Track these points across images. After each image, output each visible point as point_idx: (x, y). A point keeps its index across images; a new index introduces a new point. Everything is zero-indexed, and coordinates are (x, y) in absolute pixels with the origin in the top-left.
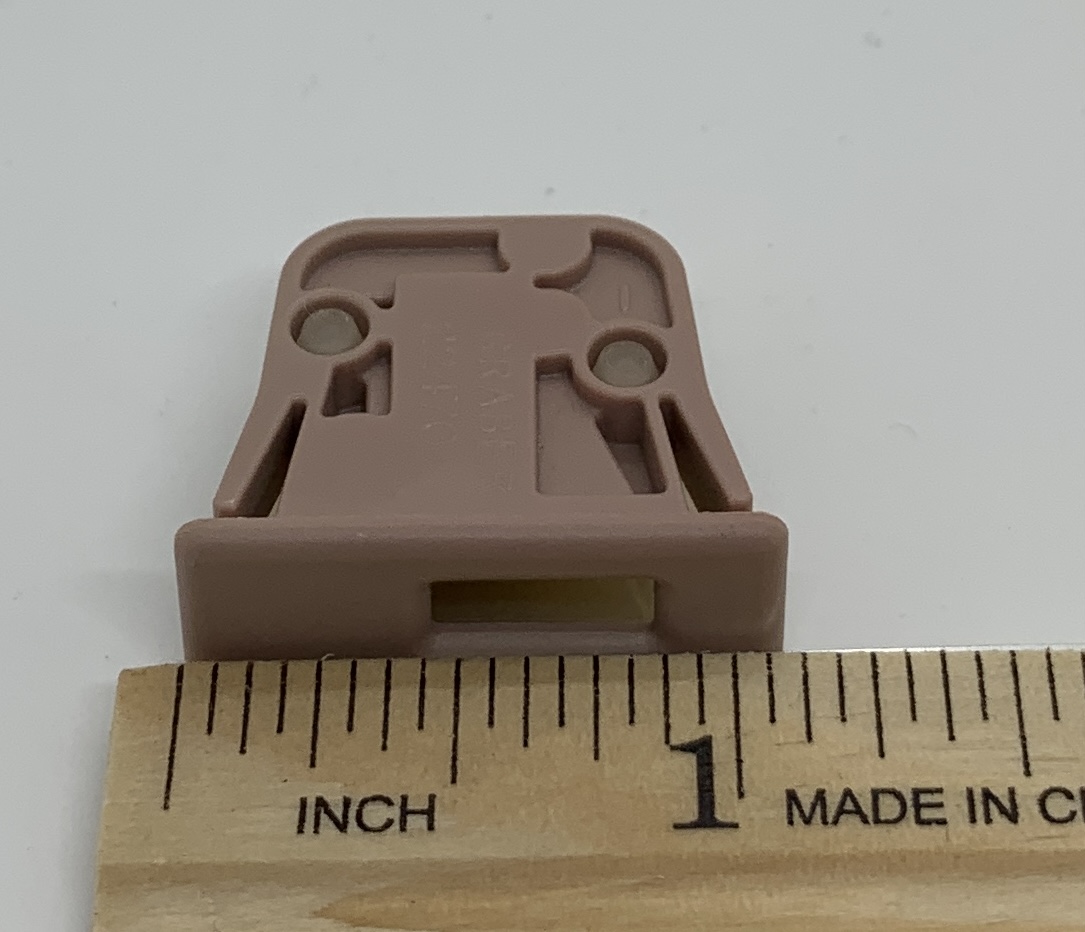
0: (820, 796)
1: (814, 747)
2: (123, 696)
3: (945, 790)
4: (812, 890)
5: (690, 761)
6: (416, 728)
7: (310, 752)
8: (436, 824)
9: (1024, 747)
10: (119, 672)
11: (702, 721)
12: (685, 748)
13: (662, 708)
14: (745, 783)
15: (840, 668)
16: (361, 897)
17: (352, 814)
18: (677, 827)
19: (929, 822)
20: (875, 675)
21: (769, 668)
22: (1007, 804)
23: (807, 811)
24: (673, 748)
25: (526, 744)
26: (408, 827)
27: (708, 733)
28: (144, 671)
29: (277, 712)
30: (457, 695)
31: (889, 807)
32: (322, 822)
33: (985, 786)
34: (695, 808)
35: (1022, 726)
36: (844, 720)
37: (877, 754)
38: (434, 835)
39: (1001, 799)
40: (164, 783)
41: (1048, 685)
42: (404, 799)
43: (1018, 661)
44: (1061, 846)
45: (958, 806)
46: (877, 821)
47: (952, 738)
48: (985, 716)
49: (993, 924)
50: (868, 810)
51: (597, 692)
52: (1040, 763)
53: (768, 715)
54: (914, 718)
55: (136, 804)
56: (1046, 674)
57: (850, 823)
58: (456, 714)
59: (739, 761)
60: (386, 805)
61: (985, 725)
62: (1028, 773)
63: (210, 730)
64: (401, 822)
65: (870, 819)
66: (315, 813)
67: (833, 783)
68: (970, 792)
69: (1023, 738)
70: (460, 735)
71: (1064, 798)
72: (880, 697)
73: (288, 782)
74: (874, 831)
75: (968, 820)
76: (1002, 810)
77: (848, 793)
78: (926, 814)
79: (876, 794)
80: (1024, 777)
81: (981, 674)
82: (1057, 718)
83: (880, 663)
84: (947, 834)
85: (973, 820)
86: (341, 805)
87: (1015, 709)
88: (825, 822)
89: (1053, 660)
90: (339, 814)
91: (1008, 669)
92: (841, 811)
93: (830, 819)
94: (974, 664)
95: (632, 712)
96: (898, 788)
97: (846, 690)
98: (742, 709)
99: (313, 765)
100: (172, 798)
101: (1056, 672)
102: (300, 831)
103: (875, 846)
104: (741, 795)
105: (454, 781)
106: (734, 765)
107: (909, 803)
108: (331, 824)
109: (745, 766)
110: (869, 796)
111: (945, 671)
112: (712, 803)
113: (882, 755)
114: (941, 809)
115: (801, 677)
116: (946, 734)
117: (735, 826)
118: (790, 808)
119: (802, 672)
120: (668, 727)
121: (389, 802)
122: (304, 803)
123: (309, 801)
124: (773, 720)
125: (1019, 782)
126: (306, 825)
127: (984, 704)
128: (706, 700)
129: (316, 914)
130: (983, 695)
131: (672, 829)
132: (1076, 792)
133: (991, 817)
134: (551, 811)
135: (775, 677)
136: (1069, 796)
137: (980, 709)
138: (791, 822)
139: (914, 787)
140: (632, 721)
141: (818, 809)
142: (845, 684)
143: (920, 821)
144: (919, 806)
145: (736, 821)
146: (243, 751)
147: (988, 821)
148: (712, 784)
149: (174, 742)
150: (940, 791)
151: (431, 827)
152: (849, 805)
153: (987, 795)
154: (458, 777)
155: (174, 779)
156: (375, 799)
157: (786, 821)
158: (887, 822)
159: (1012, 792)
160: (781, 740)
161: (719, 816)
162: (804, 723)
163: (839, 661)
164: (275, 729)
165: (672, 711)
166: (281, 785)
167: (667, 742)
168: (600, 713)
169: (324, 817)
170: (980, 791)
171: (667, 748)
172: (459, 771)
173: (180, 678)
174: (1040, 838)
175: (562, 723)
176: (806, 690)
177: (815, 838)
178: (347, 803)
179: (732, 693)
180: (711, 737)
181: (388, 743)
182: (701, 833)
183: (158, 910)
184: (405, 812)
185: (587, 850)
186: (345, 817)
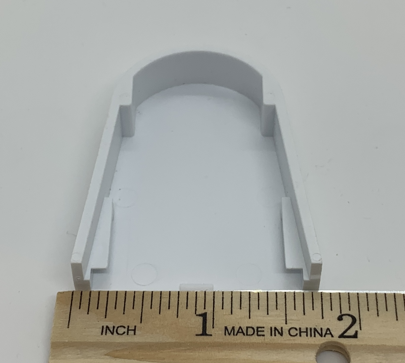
0: (233, 328)
1: (232, 316)
2: (58, 299)
3: (265, 327)
4: (230, 352)
5: (201, 319)
6: (132, 308)
7: (105, 314)
8: (136, 333)
9: (286, 317)
10: (57, 292)
11: (205, 308)
12: (200, 315)
13: (195, 305)
14: (214, 325)
15: (241, 295)
16: (117, 351)
17: (115, 330)
18: (196, 335)
19: (260, 335)
20: (250, 297)
21: (223, 295)
22: (280, 331)
23: (230, 332)
24: (197, 315)
25: (160, 313)
26: (129, 333)
27: (206, 312)
28: (64, 292)
29: (97, 304)
30: (143, 301)
31: (250, 331)
32: (107, 332)
33: (275, 326)
34: (202, 331)
35: (286, 312)
36: (241, 309)
37: (248, 317)
38: (135, 336)
39: (279, 330)
40: (68, 322)
41: (293, 301)
42: (128, 327)
43: (286, 294)
44: (293, 342)
45: (268, 332)
46: (247, 335)
47: (268, 314)
48: (277, 309)
49: (274, 361)
50: (245, 332)
51: (178, 300)
52: (290, 321)
53: (221, 307)
54: (259, 309)
55: (61, 326)
56: (293, 298)
57: (240, 335)
58: (143, 305)
59: (213, 319)
60: (123, 328)
61: (277, 311)
62: (286, 323)
63: (80, 308)
64: (127, 332)
65: (245, 334)
66: (106, 330)
67: (237, 325)
68: (271, 328)
69: (286, 314)
70: (143, 311)
71: (295, 329)
72: (251, 303)
73: (99, 322)
74: (246, 337)
75: (270, 335)
76: (279, 333)
77: (240, 328)
78: (259, 333)
79: (247, 328)
80: (285, 324)
81: (277, 298)
82: (295, 309)
83: (251, 294)
84: (264, 338)
85: (271, 335)
86: (112, 328)
87: (285, 307)
88: (234, 335)
89: (296, 294)
90: (112, 330)
91: (284, 296)
92: (238, 332)
93: (235, 334)
94: (275, 295)
95: (187, 306)
96: (253, 326)
97: (242, 301)
98: (215, 305)
99: (106, 317)
100: (70, 325)
101: (296, 297)
102: (102, 334)
103: (246, 341)
104: (213, 328)
105: (141, 322)
106: (212, 320)
107: (256, 330)
108: (110, 332)
109: (215, 320)
110: (246, 328)
111: (267, 297)
112: (206, 329)
113: (250, 318)
114: (263, 332)
115: (231, 298)
116: (267, 313)
117: (211, 335)
118: (225, 331)
119: (231, 296)
120: (196, 310)
121: (124, 327)
122: (103, 327)
123: (104, 326)
124: (223, 308)
125: (284, 326)
126: (103, 332)
127: (277, 306)
128: (206, 303)
129: (106, 355)
130: (277, 303)
131: (195, 335)
132: (298, 329)
133: (276, 334)
134: (165, 331)
135: (224, 298)
136: (296, 329)
137: (275, 307)
138: (225, 335)
139: (257, 326)
140: (187, 308)
141: (232, 331)
142: (242, 300)
143: (258, 335)
144: (258, 331)
145: (211, 334)
146: (88, 314)
147: (275, 335)
148: (206, 325)
149: (70, 311)
150: (264, 327)
151: (135, 334)
152: (240, 331)
153: (275, 329)
154: (142, 321)
155: (70, 321)
156: (121, 326)
157: (224, 334)
158: (249, 335)
159: (282, 328)
160: (225, 314)
161: (207, 333)
162: (230, 309)
163: (241, 294)
164: (96, 308)
165: (197, 306)
166: (98, 322)
167: (196, 313)
168: (179, 306)
169: (108, 330)
170: (274, 328)
171: (196, 315)
172: (142, 320)
173: (72, 295)
174: (288, 340)
175: (169, 308)
176: (232, 301)
177: (231, 339)
178: (114, 327)
179: (213, 302)
180: (207, 313)
181: (125, 312)
182: (203, 337)
183: (66, 353)
184: (128, 330)
185: (174, 341)
186: (113, 331)
